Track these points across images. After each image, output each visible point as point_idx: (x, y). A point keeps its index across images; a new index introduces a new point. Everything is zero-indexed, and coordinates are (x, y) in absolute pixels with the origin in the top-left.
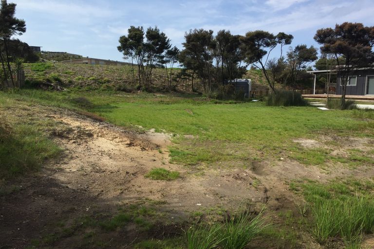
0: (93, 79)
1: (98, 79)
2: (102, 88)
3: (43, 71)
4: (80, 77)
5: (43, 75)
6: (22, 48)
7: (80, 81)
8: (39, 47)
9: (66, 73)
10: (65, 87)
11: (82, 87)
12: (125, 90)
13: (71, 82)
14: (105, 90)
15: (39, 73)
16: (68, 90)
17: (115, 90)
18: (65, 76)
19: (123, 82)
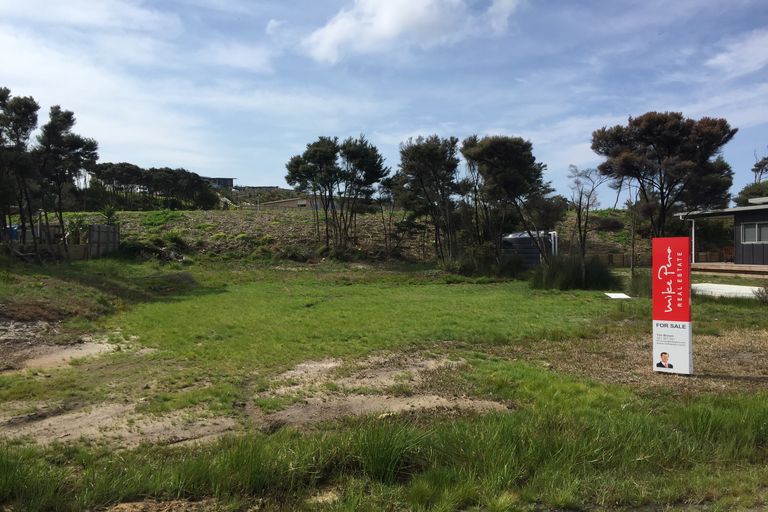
0: (243, 238)
1: (254, 237)
2: (254, 254)
3: (159, 224)
4: (222, 234)
5: (157, 232)
6: (184, 183)
7: (218, 243)
8: (232, 180)
9: (199, 228)
10: (187, 253)
11: (219, 252)
12: (295, 258)
13: (201, 244)
14: (258, 258)
15: (152, 229)
16: (190, 259)
17: (277, 258)
18: (195, 234)
19: (299, 242)
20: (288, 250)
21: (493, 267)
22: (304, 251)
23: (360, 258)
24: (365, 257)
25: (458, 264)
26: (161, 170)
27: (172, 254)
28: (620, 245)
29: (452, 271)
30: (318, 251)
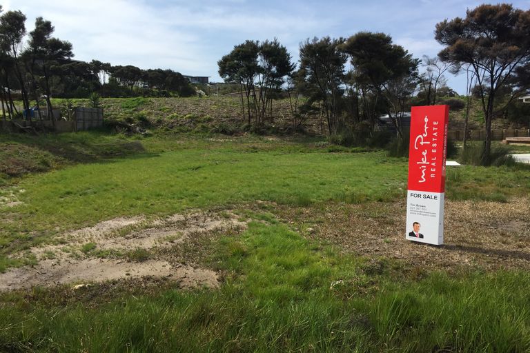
0: (190, 117)
1: (198, 117)
2: (196, 129)
3: (133, 107)
4: (175, 114)
5: (130, 113)
6: (170, 79)
7: (172, 121)
8: (207, 78)
9: (160, 110)
10: (149, 129)
11: (172, 127)
12: (225, 132)
13: (160, 122)
14: (198, 132)
15: (128, 110)
16: (151, 132)
17: (212, 132)
18: (157, 114)
19: (229, 121)
20: (220, 126)
21: (367, 139)
22: (232, 128)
23: (273, 133)
24: (277, 132)
25: (340, 137)
26: (155, 70)
27: (138, 129)
28: (478, 124)
29: (335, 142)
30: (242, 128)
